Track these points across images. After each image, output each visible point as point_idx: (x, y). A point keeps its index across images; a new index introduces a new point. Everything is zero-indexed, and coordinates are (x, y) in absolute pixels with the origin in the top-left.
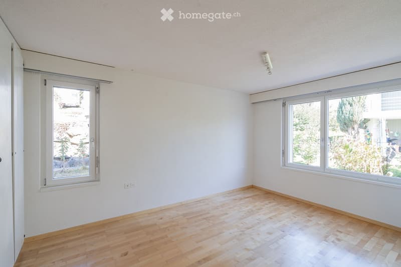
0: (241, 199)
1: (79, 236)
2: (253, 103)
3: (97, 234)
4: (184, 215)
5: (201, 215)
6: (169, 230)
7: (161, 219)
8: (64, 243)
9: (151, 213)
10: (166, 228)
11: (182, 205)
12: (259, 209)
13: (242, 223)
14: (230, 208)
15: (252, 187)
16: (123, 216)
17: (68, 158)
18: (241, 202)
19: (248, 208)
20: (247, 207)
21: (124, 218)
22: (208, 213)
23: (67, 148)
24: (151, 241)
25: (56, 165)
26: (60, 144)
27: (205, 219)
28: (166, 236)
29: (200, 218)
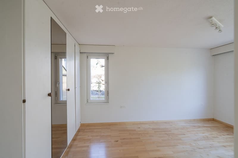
0: (199, 127)
1: (100, 127)
2: (213, 55)
3: (107, 128)
4: (153, 129)
5: (164, 131)
6: (142, 135)
7: (139, 128)
8: (94, 129)
9: (134, 124)
10: (140, 134)
11: (153, 123)
12: (214, 137)
13: (195, 143)
14: (188, 131)
15: (213, 120)
16: (120, 123)
17: (102, 91)
18: (199, 129)
19: (204, 135)
20: (203, 133)
21: (120, 124)
22: (170, 131)
23: (100, 86)
24: (131, 139)
25: (97, 94)
26: (98, 84)
27: (166, 134)
28: (139, 138)
29: (163, 133)
